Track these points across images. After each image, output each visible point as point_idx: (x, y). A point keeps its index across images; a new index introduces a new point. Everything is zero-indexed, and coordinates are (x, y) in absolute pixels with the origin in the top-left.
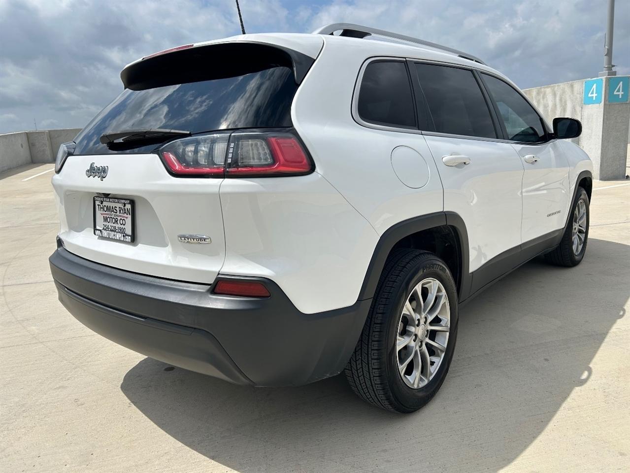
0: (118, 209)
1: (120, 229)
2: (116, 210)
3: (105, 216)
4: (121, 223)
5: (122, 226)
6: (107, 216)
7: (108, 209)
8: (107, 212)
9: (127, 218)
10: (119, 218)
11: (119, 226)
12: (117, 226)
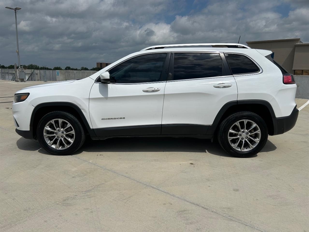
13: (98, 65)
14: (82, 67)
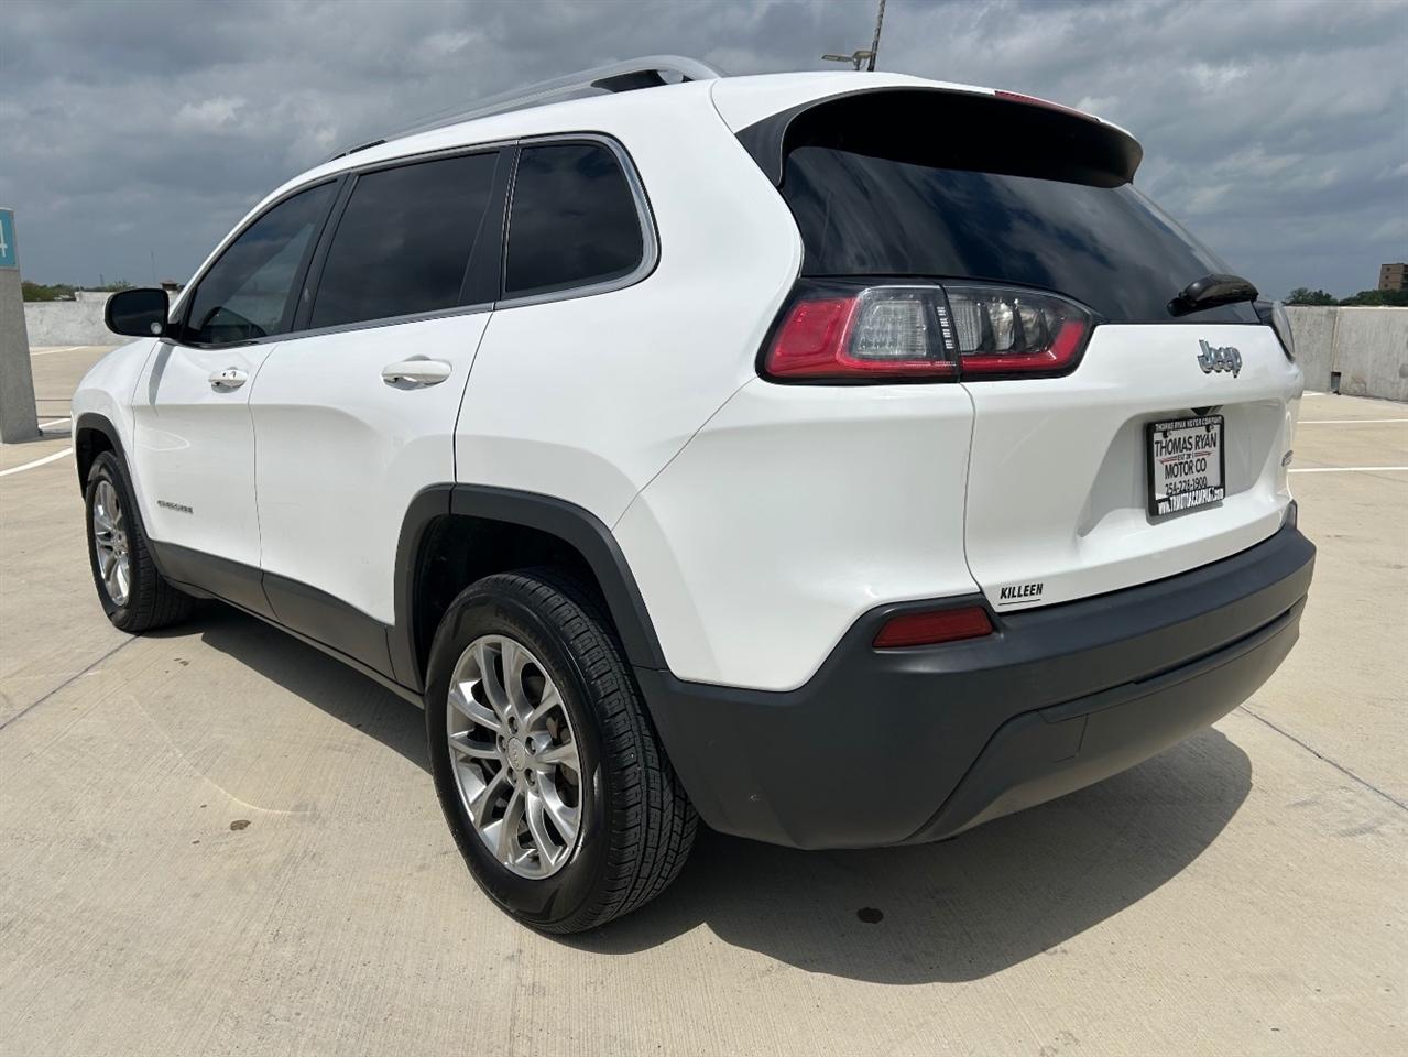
0: (1193, 441)
1: (1197, 481)
2: (1190, 443)
3: (1168, 464)
4: (1199, 468)
5: (1202, 474)
6: (1173, 463)
7: (1177, 445)
8: (1173, 455)
9: (1209, 454)
10: (1195, 460)
11: (1196, 475)
12: (1190, 477)
13: (1387, 277)
14: (1296, 288)
